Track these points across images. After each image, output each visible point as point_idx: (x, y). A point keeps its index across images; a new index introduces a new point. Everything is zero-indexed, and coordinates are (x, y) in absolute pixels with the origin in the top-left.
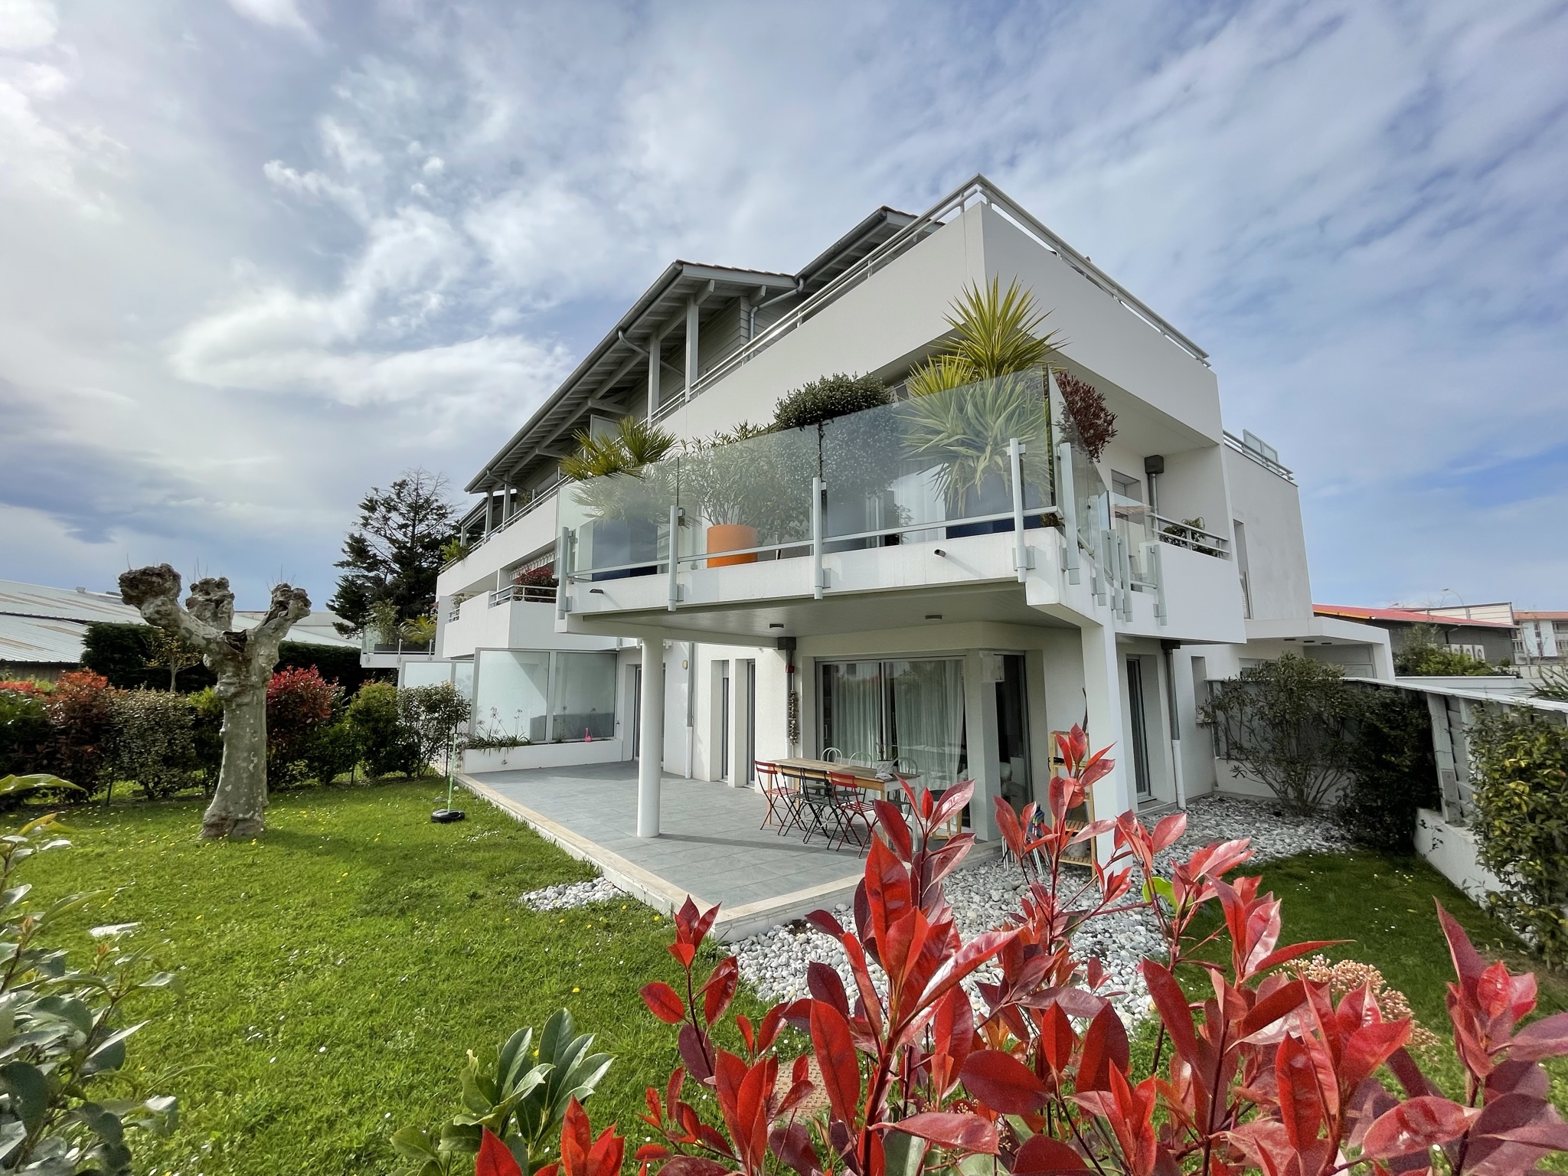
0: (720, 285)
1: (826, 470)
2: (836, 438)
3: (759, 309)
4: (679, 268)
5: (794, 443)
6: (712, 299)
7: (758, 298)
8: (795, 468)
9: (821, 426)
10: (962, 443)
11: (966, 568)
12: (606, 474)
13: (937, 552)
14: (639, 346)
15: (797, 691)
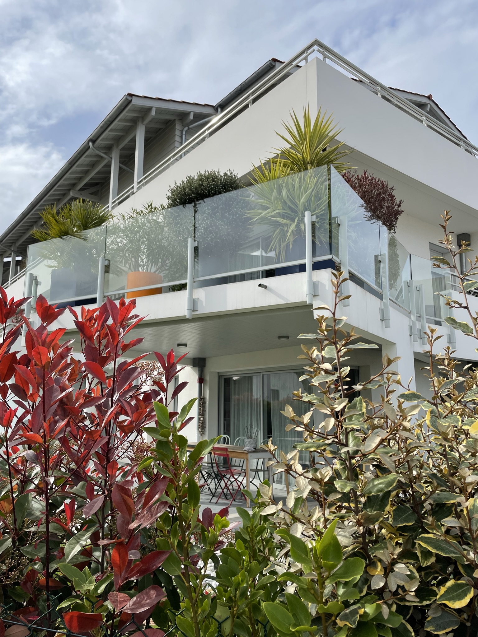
0: (159, 111)
1: (198, 234)
2: (204, 212)
3: (189, 129)
4: (130, 98)
5: (179, 216)
6: (153, 120)
7: (188, 121)
8: (179, 232)
9: (195, 204)
10: (279, 215)
11: (279, 296)
12: (60, 237)
13: (260, 285)
14: (105, 153)
15: (205, 396)
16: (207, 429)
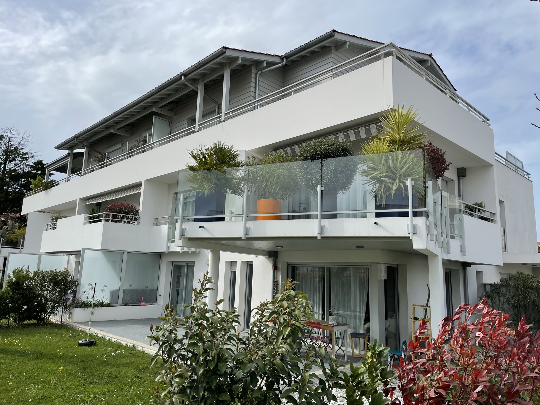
0: (243, 59)
3: (262, 73)
4: (224, 50)
6: (238, 66)
7: (262, 67)
9: (322, 161)
10: (385, 176)
11: (387, 230)
13: (375, 223)
15: (278, 279)
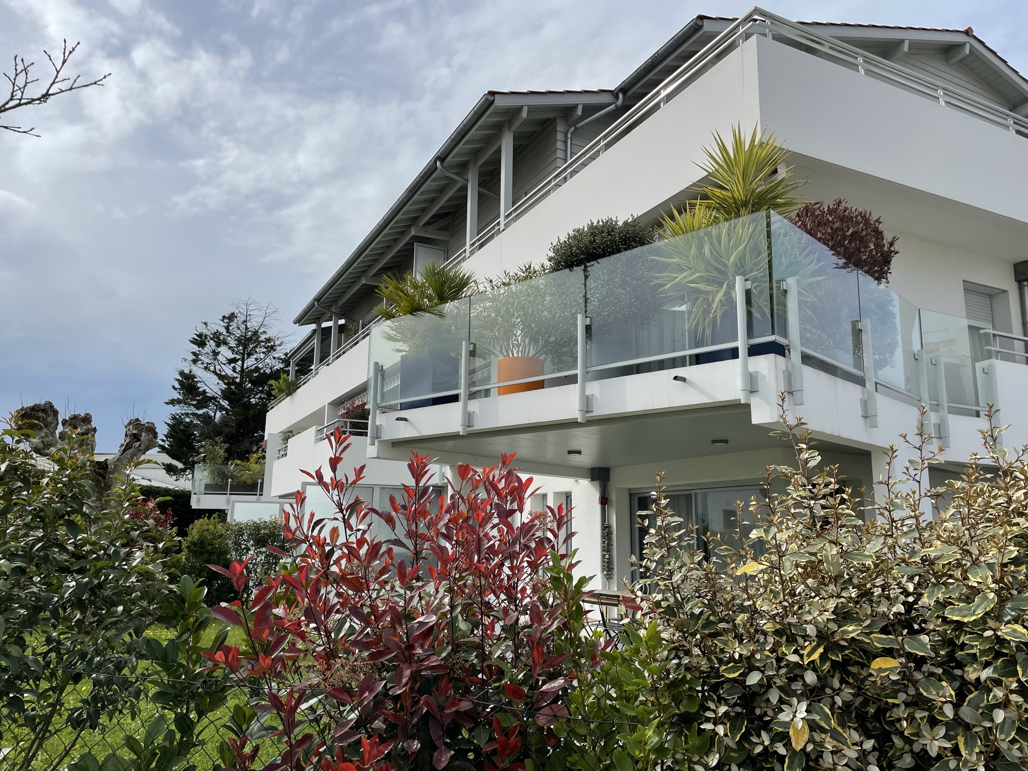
0: (532, 109)
1: (590, 307)
2: (598, 278)
3: (576, 129)
4: (491, 98)
5: (564, 283)
6: (525, 122)
7: (574, 118)
8: (565, 305)
9: (586, 267)
10: (702, 279)
11: (703, 392)
12: (411, 313)
13: (676, 378)
14: (457, 174)
15: (611, 523)
16: (615, 571)
